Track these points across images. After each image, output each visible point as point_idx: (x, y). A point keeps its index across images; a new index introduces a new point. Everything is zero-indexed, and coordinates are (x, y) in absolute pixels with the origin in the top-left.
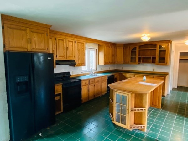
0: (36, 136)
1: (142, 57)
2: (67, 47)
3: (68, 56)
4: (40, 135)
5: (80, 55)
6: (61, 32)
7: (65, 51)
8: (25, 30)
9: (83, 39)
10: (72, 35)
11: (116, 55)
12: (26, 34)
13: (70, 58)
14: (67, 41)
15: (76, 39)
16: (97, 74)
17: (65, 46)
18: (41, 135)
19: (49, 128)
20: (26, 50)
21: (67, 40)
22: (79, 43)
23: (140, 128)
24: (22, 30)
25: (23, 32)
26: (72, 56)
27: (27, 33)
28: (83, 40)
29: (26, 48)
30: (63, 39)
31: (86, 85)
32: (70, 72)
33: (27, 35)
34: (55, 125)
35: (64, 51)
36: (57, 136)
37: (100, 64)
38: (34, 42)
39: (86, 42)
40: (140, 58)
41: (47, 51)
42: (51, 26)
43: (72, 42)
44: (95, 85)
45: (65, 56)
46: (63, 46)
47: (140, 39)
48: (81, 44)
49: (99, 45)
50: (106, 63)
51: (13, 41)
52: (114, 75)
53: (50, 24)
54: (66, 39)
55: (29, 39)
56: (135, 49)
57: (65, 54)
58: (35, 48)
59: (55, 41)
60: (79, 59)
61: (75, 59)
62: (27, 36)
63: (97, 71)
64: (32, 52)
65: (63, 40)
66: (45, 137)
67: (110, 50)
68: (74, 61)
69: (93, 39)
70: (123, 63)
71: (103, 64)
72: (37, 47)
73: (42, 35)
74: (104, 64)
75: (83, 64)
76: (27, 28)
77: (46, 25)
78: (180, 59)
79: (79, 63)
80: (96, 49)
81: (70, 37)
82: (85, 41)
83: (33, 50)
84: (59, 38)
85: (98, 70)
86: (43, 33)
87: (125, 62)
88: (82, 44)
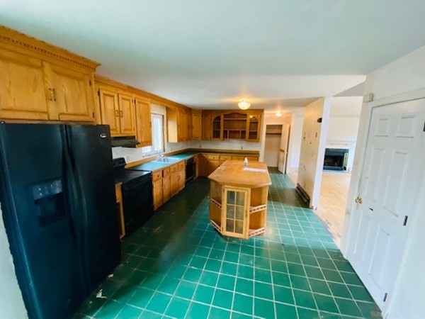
0: (91, 302)
1: (228, 130)
2: (121, 110)
3: (123, 128)
4: (100, 295)
5: (144, 126)
6: (109, 80)
7: (117, 118)
8: (41, 67)
9: (147, 97)
10: (129, 87)
11: (192, 127)
12: (43, 79)
13: (127, 132)
14: (120, 99)
15: (134, 96)
16: (169, 158)
17: (117, 108)
18: (102, 295)
19: (112, 275)
20: (45, 117)
21: (120, 96)
22: (142, 103)
23: (259, 233)
24: (32, 66)
25: (35, 71)
26: (129, 128)
27: (44, 75)
28: (146, 99)
29: (45, 112)
30: (113, 94)
31: (158, 179)
32: (123, 159)
33: (46, 79)
34: (121, 265)
35: (115, 118)
36: (139, 287)
37: (170, 141)
38: (64, 99)
39: (152, 103)
40: (225, 132)
41: (93, 120)
42: (99, 65)
43: (129, 100)
44: (170, 178)
45: (118, 129)
46: (113, 108)
47: (236, 104)
48: (143, 105)
49: (167, 109)
50: (180, 140)
51: (9, 92)
52: (192, 159)
53: (98, 61)
54: (118, 94)
55: (50, 89)
56: (219, 118)
57: (118, 126)
58: (66, 112)
59: (98, 96)
60: (141, 133)
61: (135, 134)
62: (45, 82)
63: (166, 152)
64: (59, 120)
65: (113, 96)
66: (112, 298)
67: (185, 118)
68: (134, 137)
69: (161, 98)
70: (202, 139)
71: (176, 141)
72: (70, 111)
73: (79, 84)
74: (178, 141)
75: (149, 142)
76: (45, 63)
77: (88, 61)
78: (267, 134)
79: (143, 140)
80: (163, 116)
81: (124, 90)
82: (149, 100)
83: (61, 116)
84: (105, 92)
85: (168, 151)
86: (82, 80)
87: (204, 138)
88: (146, 106)
